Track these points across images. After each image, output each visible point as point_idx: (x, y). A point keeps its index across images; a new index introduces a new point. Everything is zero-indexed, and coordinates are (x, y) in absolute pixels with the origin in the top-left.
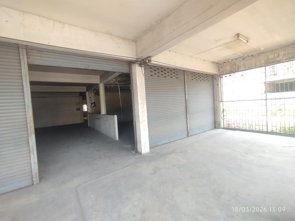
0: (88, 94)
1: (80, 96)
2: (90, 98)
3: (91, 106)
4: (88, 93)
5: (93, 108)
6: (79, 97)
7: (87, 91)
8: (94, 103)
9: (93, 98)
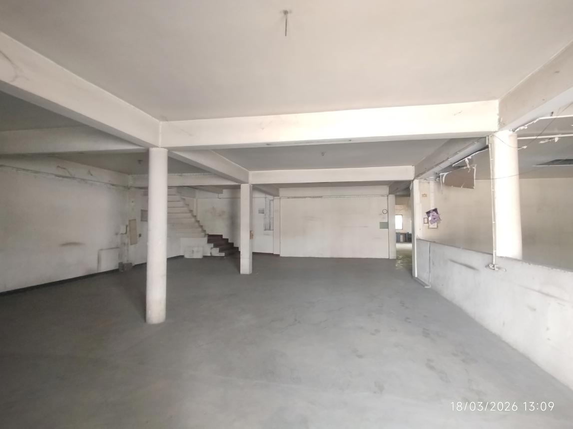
0: (420, 186)
1: (390, 193)
2: (424, 195)
3: (426, 220)
4: (420, 182)
5: (431, 226)
6: (388, 196)
7: (417, 176)
8: (435, 210)
9: (432, 196)
